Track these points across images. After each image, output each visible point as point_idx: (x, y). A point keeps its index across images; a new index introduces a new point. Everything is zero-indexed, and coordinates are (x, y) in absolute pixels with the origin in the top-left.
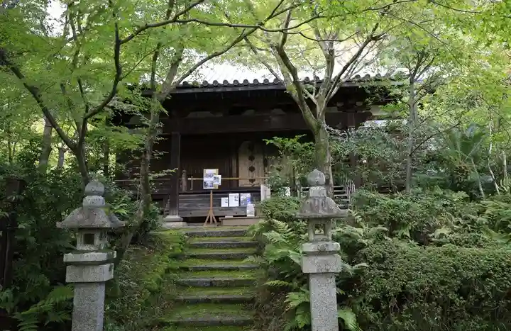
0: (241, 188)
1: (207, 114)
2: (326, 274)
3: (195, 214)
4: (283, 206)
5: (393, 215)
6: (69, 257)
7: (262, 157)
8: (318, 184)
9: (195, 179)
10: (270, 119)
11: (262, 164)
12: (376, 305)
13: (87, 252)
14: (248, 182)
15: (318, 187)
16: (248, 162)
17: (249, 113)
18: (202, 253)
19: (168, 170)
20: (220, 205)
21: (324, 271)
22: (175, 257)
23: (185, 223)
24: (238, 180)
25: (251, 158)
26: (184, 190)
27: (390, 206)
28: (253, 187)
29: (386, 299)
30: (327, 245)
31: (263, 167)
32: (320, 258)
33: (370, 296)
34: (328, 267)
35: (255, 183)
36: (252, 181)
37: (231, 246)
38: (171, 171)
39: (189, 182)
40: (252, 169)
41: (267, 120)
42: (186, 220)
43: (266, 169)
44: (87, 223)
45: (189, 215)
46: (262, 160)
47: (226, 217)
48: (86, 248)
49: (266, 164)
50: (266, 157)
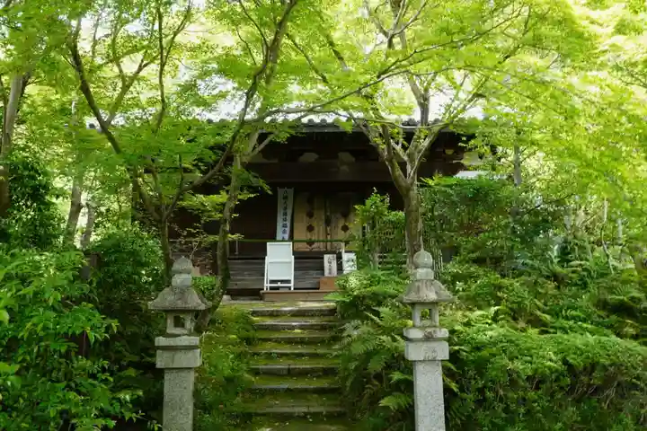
0: (297, 252)
2: (433, 362)
3: (241, 286)
6: (161, 341)
7: (324, 212)
8: (425, 266)
11: (323, 222)
14: (306, 246)
15: (425, 269)
16: (305, 218)
23: (229, 297)
25: (310, 215)
28: (311, 252)
30: (434, 332)
31: (324, 226)
32: (427, 345)
35: (313, 246)
36: (310, 243)
40: (310, 229)
41: (335, 170)
42: (229, 292)
43: (328, 229)
44: (180, 304)
45: (235, 287)
46: (323, 217)
48: (178, 331)
49: (328, 222)
50: (328, 214)
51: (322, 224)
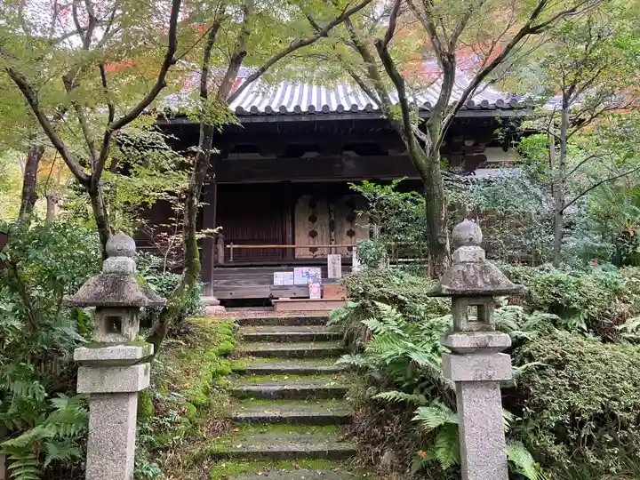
0: (298, 260)
1: (255, 156)
2: (487, 383)
3: (236, 295)
4: (380, 281)
5: (558, 296)
7: (328, 216)
8: (471, 242)
9: (236, 246)
10: (342, 163)
11: (328, 227)
12: (560, 433)
13: (111, 344)
14: (308, 252)
15: (472, 247)
16: (308, 223)
17: (309, 155)
18: (261, 349)
19: (209, 230)
20: (272, 282)
21: (484, 378)
22: (225, 354)
23: (223, 307)
24: (294, 249)
25: (313, 219)
26: (221, 261)
27: (550, 282)
28: (313, 259)
29: (577, 425)
30: (490, 338)
31: (328, 231)
32: (479, 358)
33: (552, 420)
34: (490, 372)
35: (317, 253)
36: (313, 250)
37: (303, 339)
38: (211, 231)
39: (227, 251)
40: (313, 234)
41: (338, 165)
42: (223, 303)
43: (333, 234)
45: (229, 297)
46: (327, 222)
47: (281, 299)
48: (110, 338)
49: (332, 227)
50: (333, 218)
51: (326, 229)
